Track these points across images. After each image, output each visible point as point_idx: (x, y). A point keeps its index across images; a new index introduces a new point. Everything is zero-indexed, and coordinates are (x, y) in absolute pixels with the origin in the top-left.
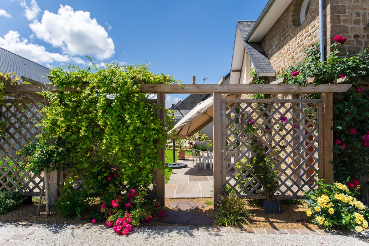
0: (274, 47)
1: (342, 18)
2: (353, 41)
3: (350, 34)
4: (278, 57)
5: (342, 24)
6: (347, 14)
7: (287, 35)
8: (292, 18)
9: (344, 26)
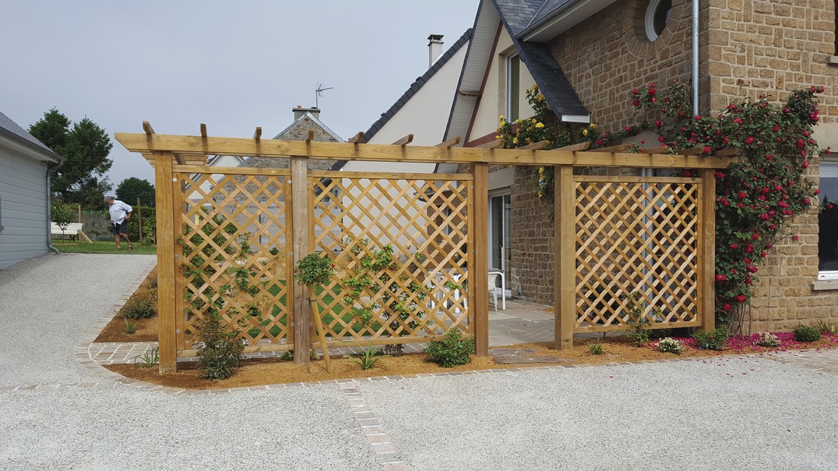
0: (587, 64)
1: (723, 52)
2: (736, 89)
3: (732, 77)
4: (595, 87)
5: (723, 61)
6: (729, 46)
7: (620, 49)
8: (634, 22)
9: (726, 65)
